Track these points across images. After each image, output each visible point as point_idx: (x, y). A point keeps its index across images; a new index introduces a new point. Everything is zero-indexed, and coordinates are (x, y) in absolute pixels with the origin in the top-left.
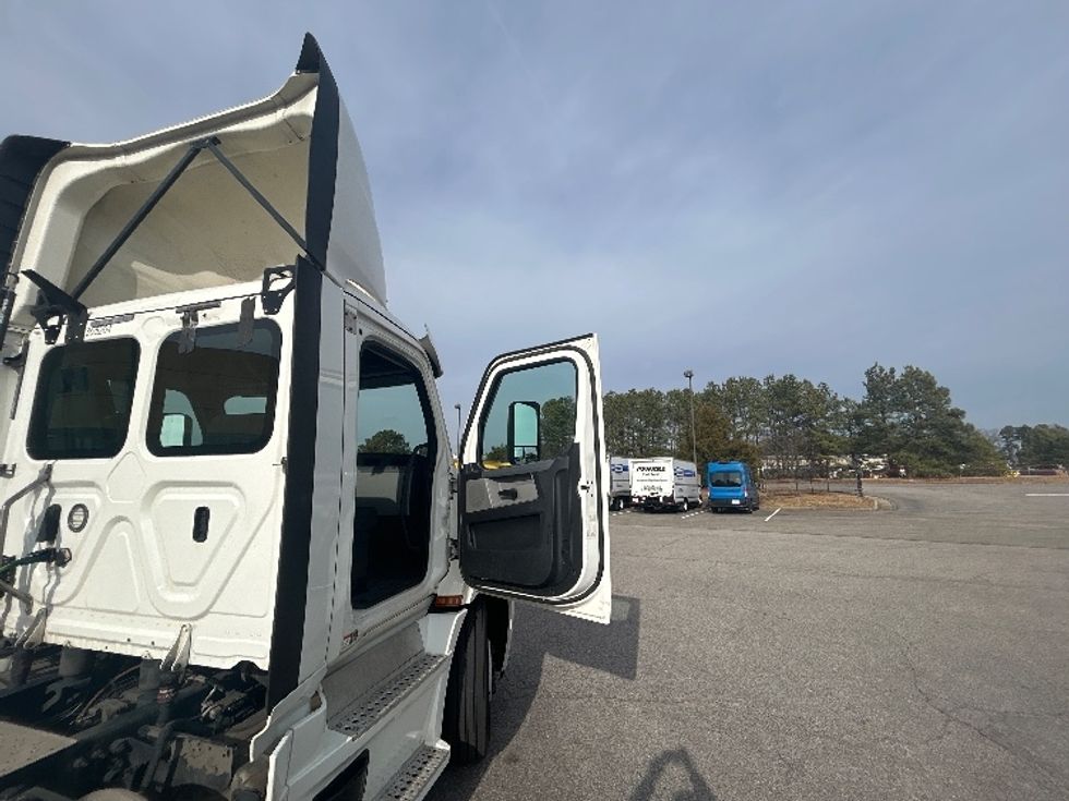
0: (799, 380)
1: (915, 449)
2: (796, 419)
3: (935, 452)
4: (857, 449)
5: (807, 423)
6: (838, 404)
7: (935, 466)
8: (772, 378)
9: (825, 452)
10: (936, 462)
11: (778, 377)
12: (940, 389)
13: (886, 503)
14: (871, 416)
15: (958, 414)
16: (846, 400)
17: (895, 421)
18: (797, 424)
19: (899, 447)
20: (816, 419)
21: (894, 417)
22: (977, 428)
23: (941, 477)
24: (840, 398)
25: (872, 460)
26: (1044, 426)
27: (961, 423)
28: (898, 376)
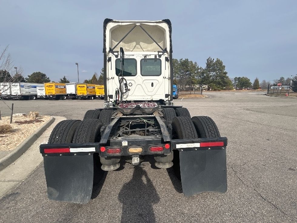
0: (189, 60)
1: (215, 82)
2: (187, 73)
3: (219, 84)
4: (201, 83)
5: (190, 74)
6: (198, 69)
7: (219, 87)
8: (182, 59)
9: (193, 83)
10: (219, 86)
11: (184, 59)
12: (223, 66)
13: (207, 96)
14: (206, 73)
15: (226, 73)
16: (201, 68)
17: (212, 75)
18: (187, 75)
19: (211, 82)
20: (192, 73)
21: (212, 74)
22: (229, 77)
23: (219, 90)
24: (199, 67)
25: (204, 86)
26: (243, 77)
27: (226, 76)
28: (214, 61)
